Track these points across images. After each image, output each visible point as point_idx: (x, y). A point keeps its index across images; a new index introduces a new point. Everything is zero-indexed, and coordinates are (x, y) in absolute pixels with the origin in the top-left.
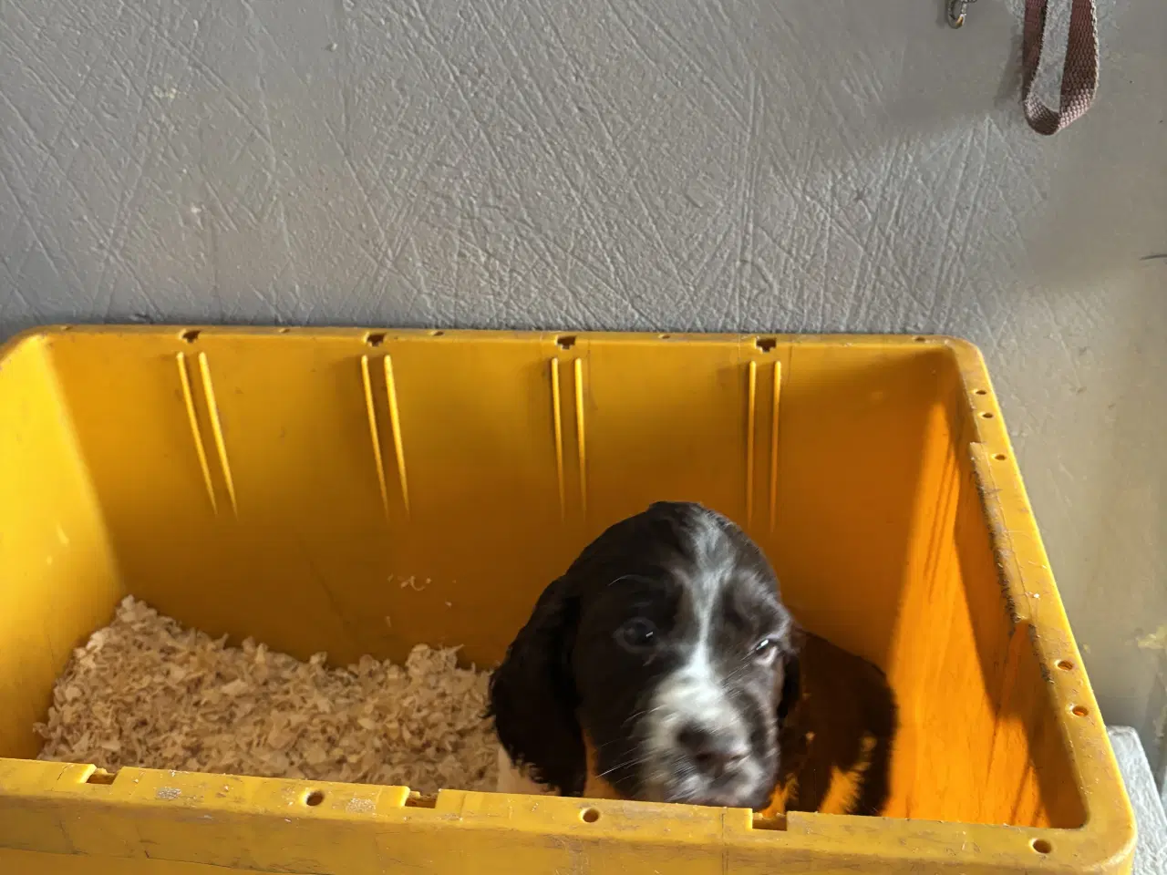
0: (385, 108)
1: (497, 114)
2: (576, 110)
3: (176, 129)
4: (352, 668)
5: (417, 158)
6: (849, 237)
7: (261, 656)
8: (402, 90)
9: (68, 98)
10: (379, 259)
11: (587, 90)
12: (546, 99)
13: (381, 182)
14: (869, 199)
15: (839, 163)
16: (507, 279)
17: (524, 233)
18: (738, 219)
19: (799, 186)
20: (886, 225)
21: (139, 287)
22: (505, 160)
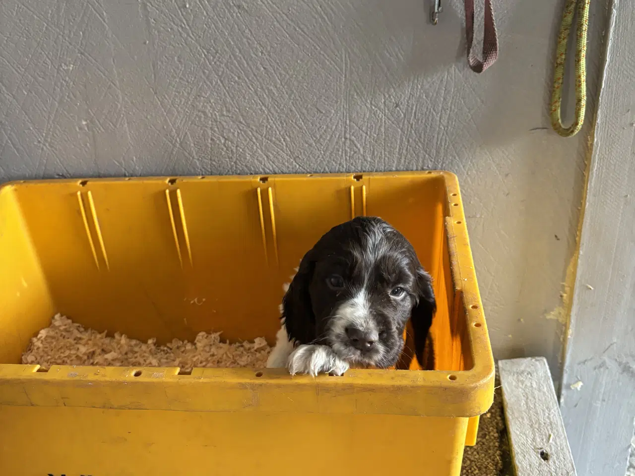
0: (172, 70)
1: (225, 71)
2: (263, 69)
3: (74, 84)
4: (168, 345)
5: (188, 94)
6: (394, 125)
7: (124, 340)
8: (180, 61)
9: (21, 70)
10: (173, 142)
11: (267, 59)
12: (248, 64)
13: (172, 106)
14: (401, 106)
15: (386, 90)
16: (235, 151)
17: (241, 128)
18: (342, 118)
19: (369, 101)
20: (410, 119)
21: (58, 161)
22: (231, 94)
